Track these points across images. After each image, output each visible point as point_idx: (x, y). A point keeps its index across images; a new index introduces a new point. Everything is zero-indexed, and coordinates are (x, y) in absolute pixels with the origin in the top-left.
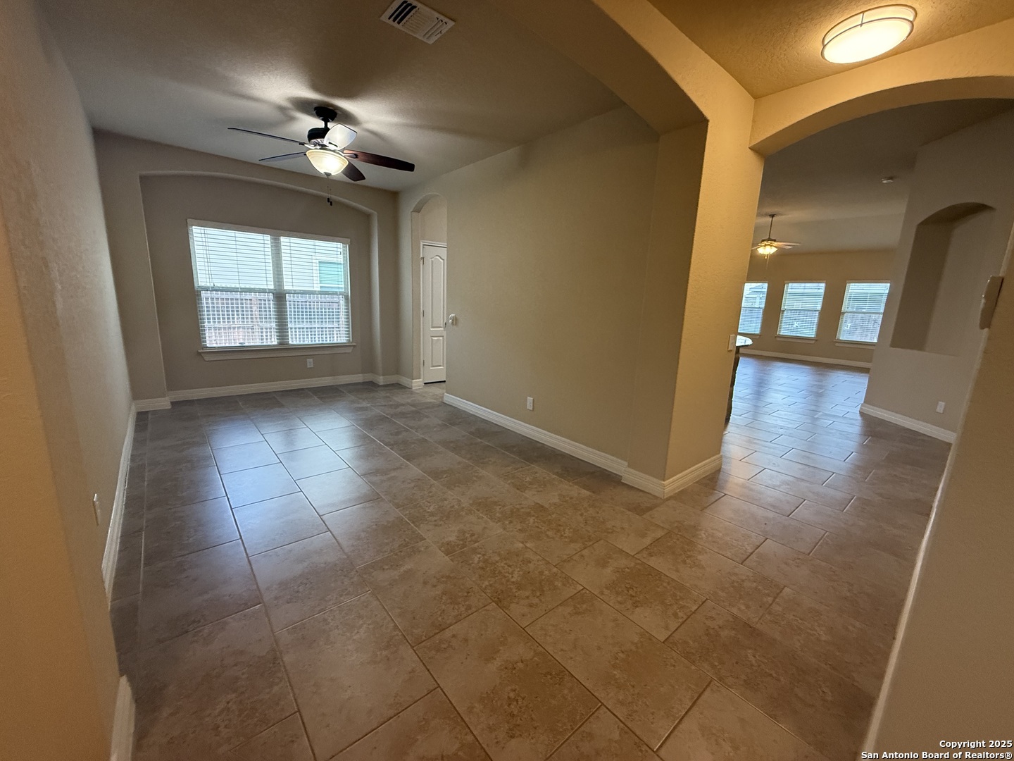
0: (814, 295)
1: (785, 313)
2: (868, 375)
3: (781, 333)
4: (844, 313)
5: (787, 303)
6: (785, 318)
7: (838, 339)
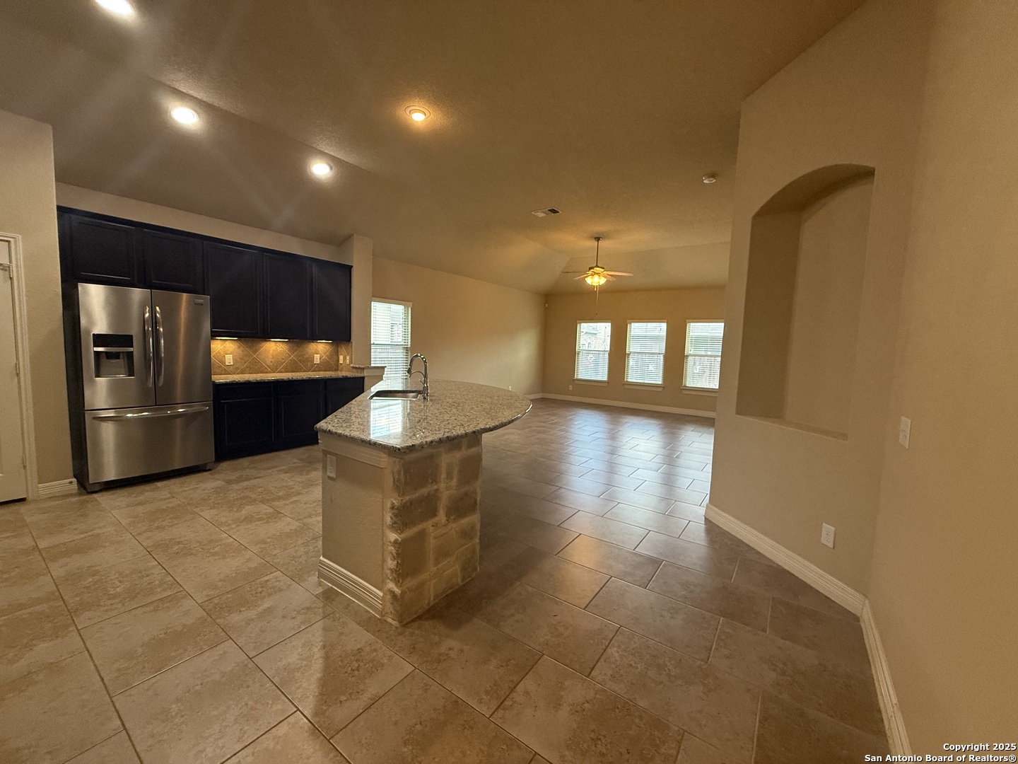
0: (655, 338)
1: (630, 356)
2: (712, 430)
3: (629, 380)
4: (687, 356)
5: (632, 347)
6: (631, 362)
7: (685, 386)
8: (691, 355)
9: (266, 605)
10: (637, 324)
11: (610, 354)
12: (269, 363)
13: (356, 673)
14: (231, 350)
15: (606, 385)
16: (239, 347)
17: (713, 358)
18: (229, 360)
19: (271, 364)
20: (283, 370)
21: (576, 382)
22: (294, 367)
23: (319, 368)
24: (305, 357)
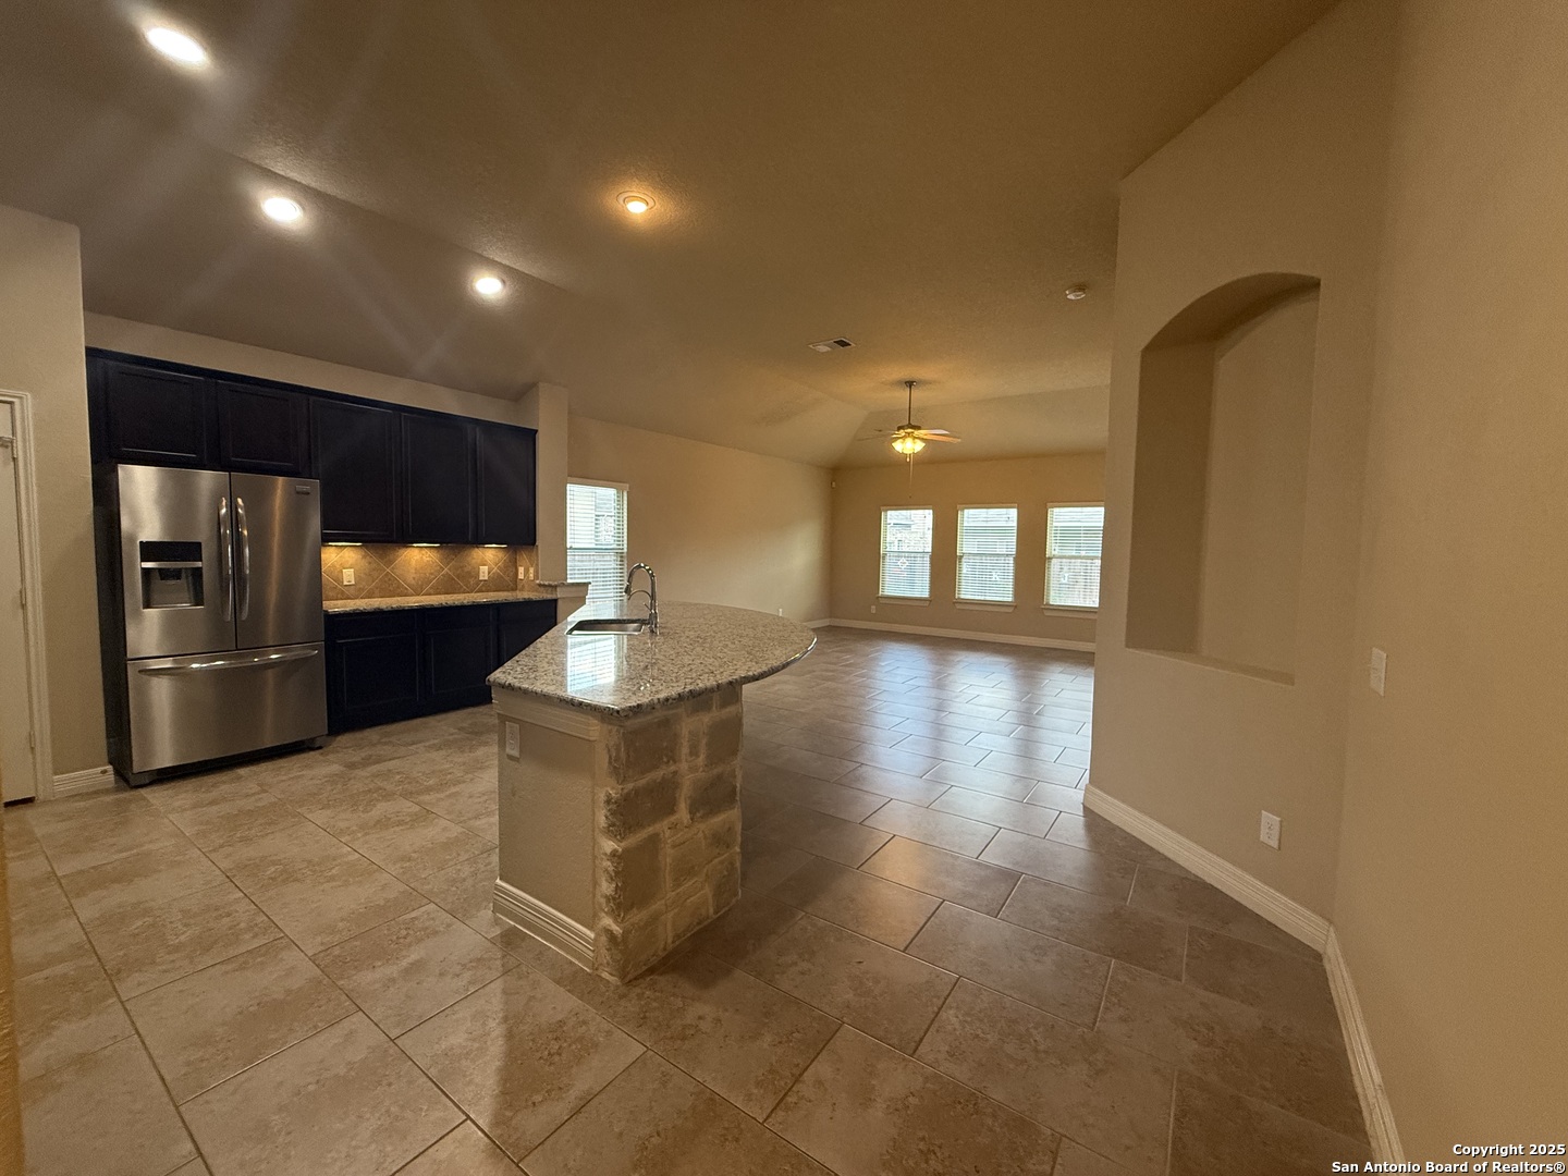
0: (1003, 530)
1: (963, 560)
2: (1091, 671)
3: (962, 596)
4: (1049, 558)
5: (966, 545)
6: (965, 569)
7: (1048, 604)
8: (1054, 557)
9: (414, 957)
10: (972, 511)
11: (932, 558)
12: (410, 580)
13: (556, 1058)
14: (351, 561)
15: (927, 604)
16: (364, 557)
17: (1089, 561)
18: (349, 576)
19: (413, 582)
20: (431, 591)
21: (882, 601)
22: (449, 586)
23: (486, 586)
24: (466, 570)
